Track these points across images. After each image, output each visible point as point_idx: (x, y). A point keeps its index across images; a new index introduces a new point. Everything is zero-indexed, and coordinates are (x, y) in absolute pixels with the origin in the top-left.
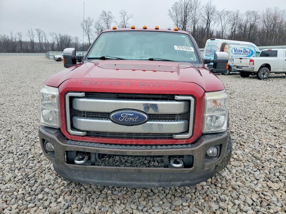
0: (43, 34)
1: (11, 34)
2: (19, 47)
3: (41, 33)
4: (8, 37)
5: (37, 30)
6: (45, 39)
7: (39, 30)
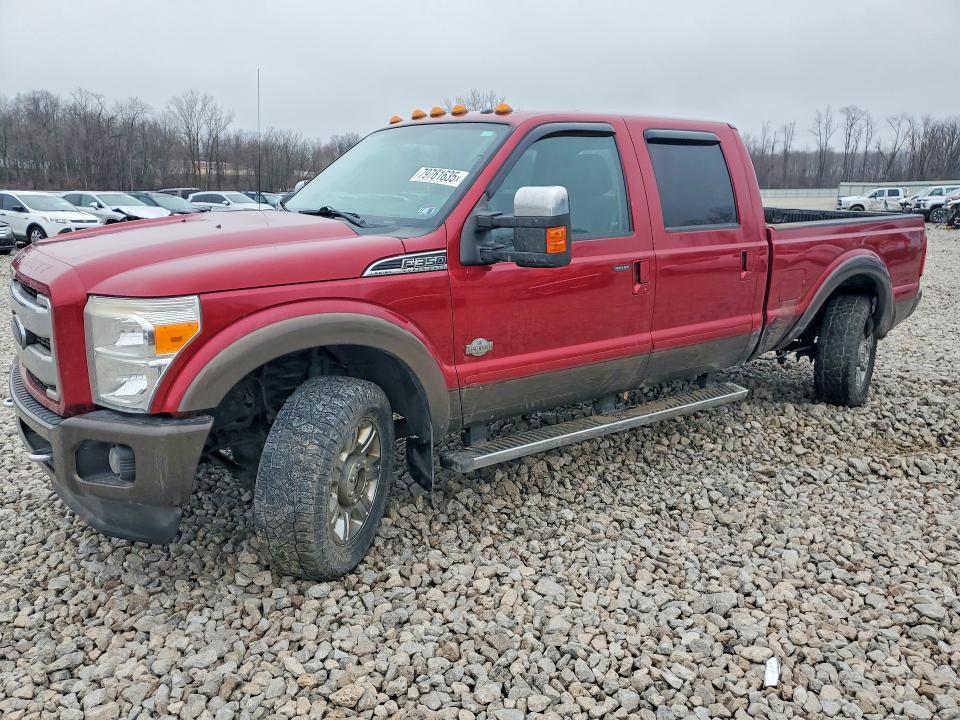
0: (864, 123)
1: (765, 130)
2: (778, 171)
3: (859, 121)
4: (755, 142)
5: (847, 111)
6: (868, 141)
7: (854, 110)
